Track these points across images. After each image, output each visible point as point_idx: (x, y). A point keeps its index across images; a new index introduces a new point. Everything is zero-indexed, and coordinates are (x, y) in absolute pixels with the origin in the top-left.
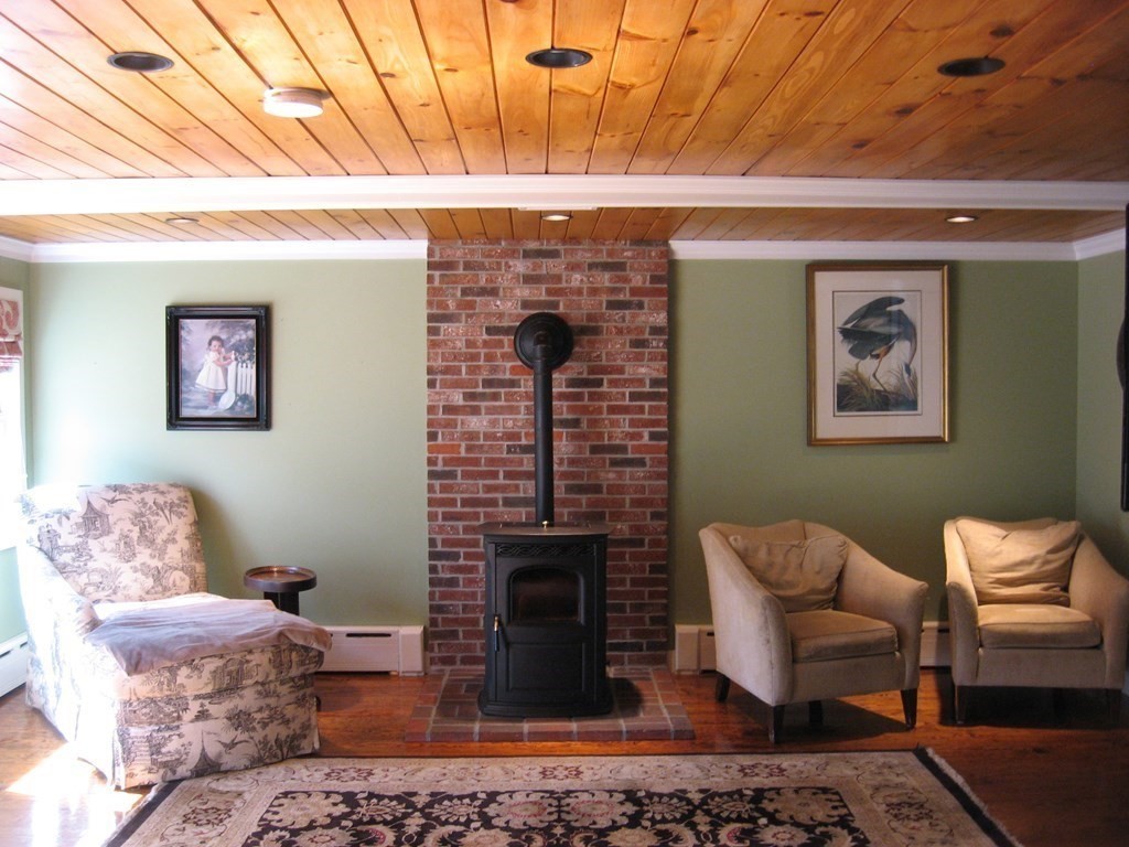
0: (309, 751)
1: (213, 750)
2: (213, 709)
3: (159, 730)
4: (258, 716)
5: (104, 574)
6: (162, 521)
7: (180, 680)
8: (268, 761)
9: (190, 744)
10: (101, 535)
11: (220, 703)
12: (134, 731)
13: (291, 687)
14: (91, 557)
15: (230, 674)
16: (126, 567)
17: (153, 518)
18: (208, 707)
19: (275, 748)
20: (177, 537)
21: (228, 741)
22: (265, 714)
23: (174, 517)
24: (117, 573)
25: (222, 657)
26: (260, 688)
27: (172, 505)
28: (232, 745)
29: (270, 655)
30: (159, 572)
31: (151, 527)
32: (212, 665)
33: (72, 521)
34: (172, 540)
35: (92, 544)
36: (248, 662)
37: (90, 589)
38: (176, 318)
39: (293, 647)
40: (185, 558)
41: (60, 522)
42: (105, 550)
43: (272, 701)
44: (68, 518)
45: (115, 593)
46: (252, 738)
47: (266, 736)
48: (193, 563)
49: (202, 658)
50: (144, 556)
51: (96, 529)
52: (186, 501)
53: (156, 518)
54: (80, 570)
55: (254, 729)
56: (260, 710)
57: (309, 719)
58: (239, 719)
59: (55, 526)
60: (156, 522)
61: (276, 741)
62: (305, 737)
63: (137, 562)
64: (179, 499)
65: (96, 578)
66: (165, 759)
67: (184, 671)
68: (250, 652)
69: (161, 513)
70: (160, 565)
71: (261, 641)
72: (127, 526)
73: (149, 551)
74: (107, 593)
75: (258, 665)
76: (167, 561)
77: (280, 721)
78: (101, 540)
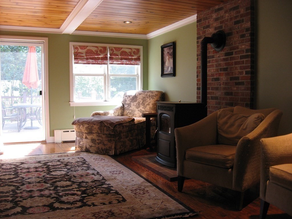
0: (112, 155)
1: (88, 146)
2: (88, 136)
3: (80, 139)
4: (97, 141)
5: (132, 111)
6: (148, 100)
7: (81, 128)
8: (99, 153)
9: (84, 144)
10: (134, 102)
11: (89, 136)
12: (78, 138)
13: (106, 136)
14: (131, 106)
15: (89, 129)
16: (137, 110)
17: (146, 99)
18: (87, 136)
19: (101, 150)
20: (150, 104)
21: (90, 145)
22: (99, 141)
23: (151, 99)
24: (135, 111)
25: (88, 124)
26: (97, 134)
27: (153, 96)
28: (91, 146)
29: (99, 126)
30: (143, 112)
31: (145, 101)
32: (86, 126)
33: (130, 98)
34: (149, 105)
35: (132, 104)
36: (93, 127)
37: (129, 114)
38: (163, 48)
39: (105, 126)
40: (150, 109)
41: (128, 98)
42: (134, 105)
43: (100, 138)
44: (130, 97)
45: (133, 115)
46: (95, 146)
47: (99, 147)
48: (152, 111)
49: (85, 124)
50: (141, 108)
51: (134, 100)
52: (157, 95)
53: (148, 99)
54: (128, 109)
55: (96, 144)
56: (98, 140)
57: (112, 146)
58: (93, 141)
59: (127, 99)
60: (147, 100)
61: (102, 149)
62: (110, 151)
63: (139, 109)
64: (156, 95)
65: (130, 111)
66: (80, 146)
67: (81, 126)
68: (95, 125)
69: (149, 97)
70: (144, 110)
71: (97, 123)
72: (140, 100)
73: (143, 106)
74: (132, 115)
75: (95, 128)
76: (146, 109)
77: (103, 144)
78: (134, 103)
